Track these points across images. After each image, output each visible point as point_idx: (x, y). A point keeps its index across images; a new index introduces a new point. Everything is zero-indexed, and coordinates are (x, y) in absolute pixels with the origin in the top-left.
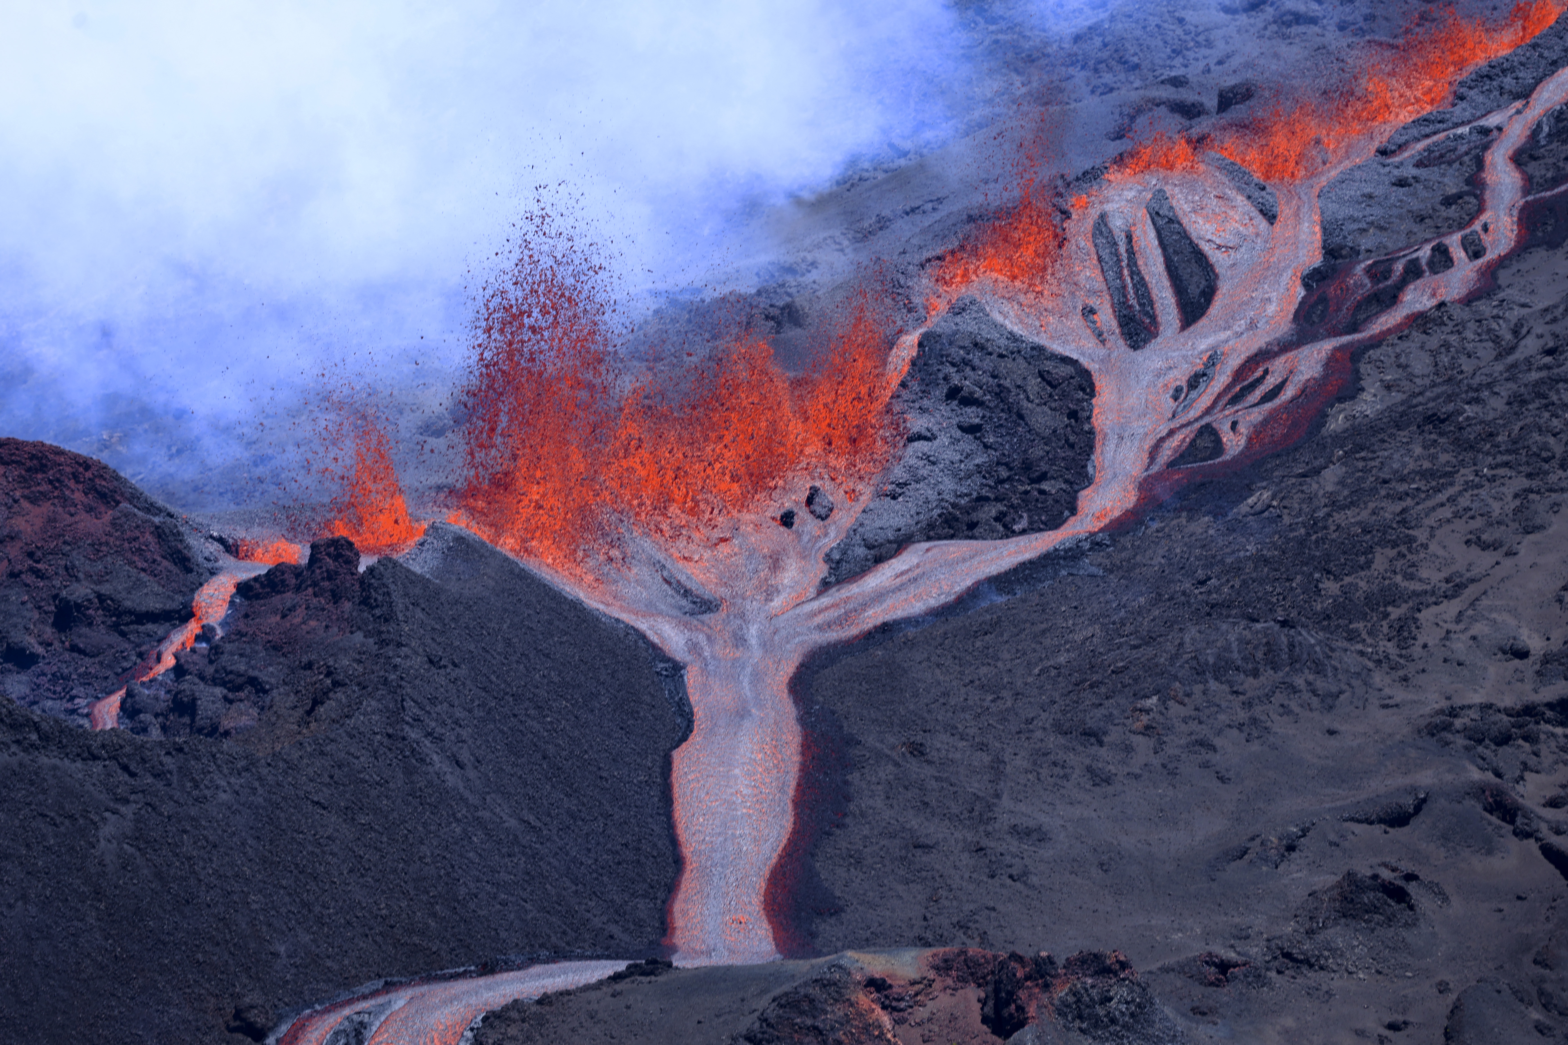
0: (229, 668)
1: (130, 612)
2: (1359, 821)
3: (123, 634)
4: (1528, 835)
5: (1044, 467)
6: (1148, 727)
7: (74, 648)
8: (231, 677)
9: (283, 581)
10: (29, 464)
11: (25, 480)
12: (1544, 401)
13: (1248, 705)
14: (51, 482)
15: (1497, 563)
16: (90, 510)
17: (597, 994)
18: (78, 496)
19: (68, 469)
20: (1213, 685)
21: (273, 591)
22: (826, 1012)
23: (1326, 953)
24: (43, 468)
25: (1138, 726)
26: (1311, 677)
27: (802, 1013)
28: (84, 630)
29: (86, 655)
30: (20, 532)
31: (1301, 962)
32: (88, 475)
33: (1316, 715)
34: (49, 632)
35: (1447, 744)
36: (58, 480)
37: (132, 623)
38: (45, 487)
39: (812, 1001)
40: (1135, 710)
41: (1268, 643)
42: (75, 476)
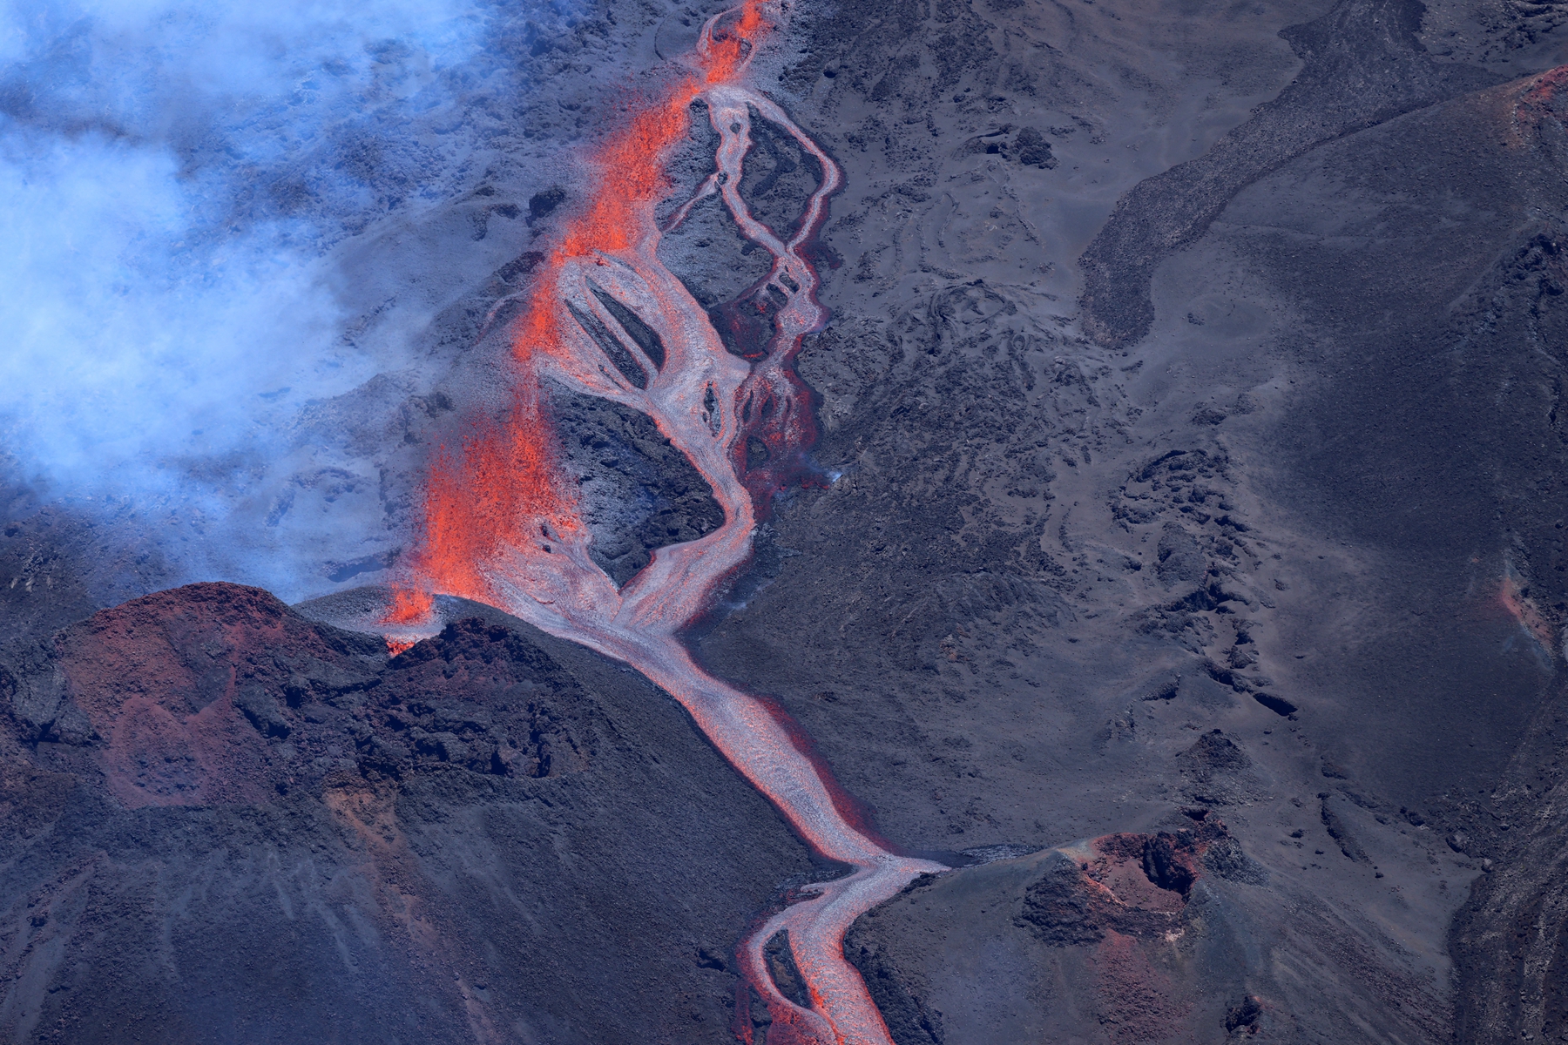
0: (448, 718)
1: (334, 689)
2: (1150, 699)
3: (333, 704)
4: (1243, 690)
5: (683, 483)
6: (959, 657)
7: (308, 720)
8: (450, 724)
9: (428, 652)
10: (219, 598)
11: (220, 610)
12: (961, 387)
13: (1007, 630)
14: (236, 608)
15: (1048, 506)
16: (267, 622)
17: (899, 904)
18: (256, 615)
19: (244, 598)
20: (978, 621)
21: (421, 659)
22: (1073, 893)
23: (1224, 793)
24: (228, 599)
25: (953, 656)
26: (1032, 605)
27: (1058, 895)
28: (309, 706)
29: (317, 722)
30: (233, 646)
31: (1211, 801)
32: (258, 598)
33: (1050, 630)
34: (288, 711)
35: (1162, 637)
36: (241, 606)
37: (336, 696)
38: (234, 612)
39: (1062, 886)
40: (944, 646)
41: (995, 587)
42: (249, 601)
